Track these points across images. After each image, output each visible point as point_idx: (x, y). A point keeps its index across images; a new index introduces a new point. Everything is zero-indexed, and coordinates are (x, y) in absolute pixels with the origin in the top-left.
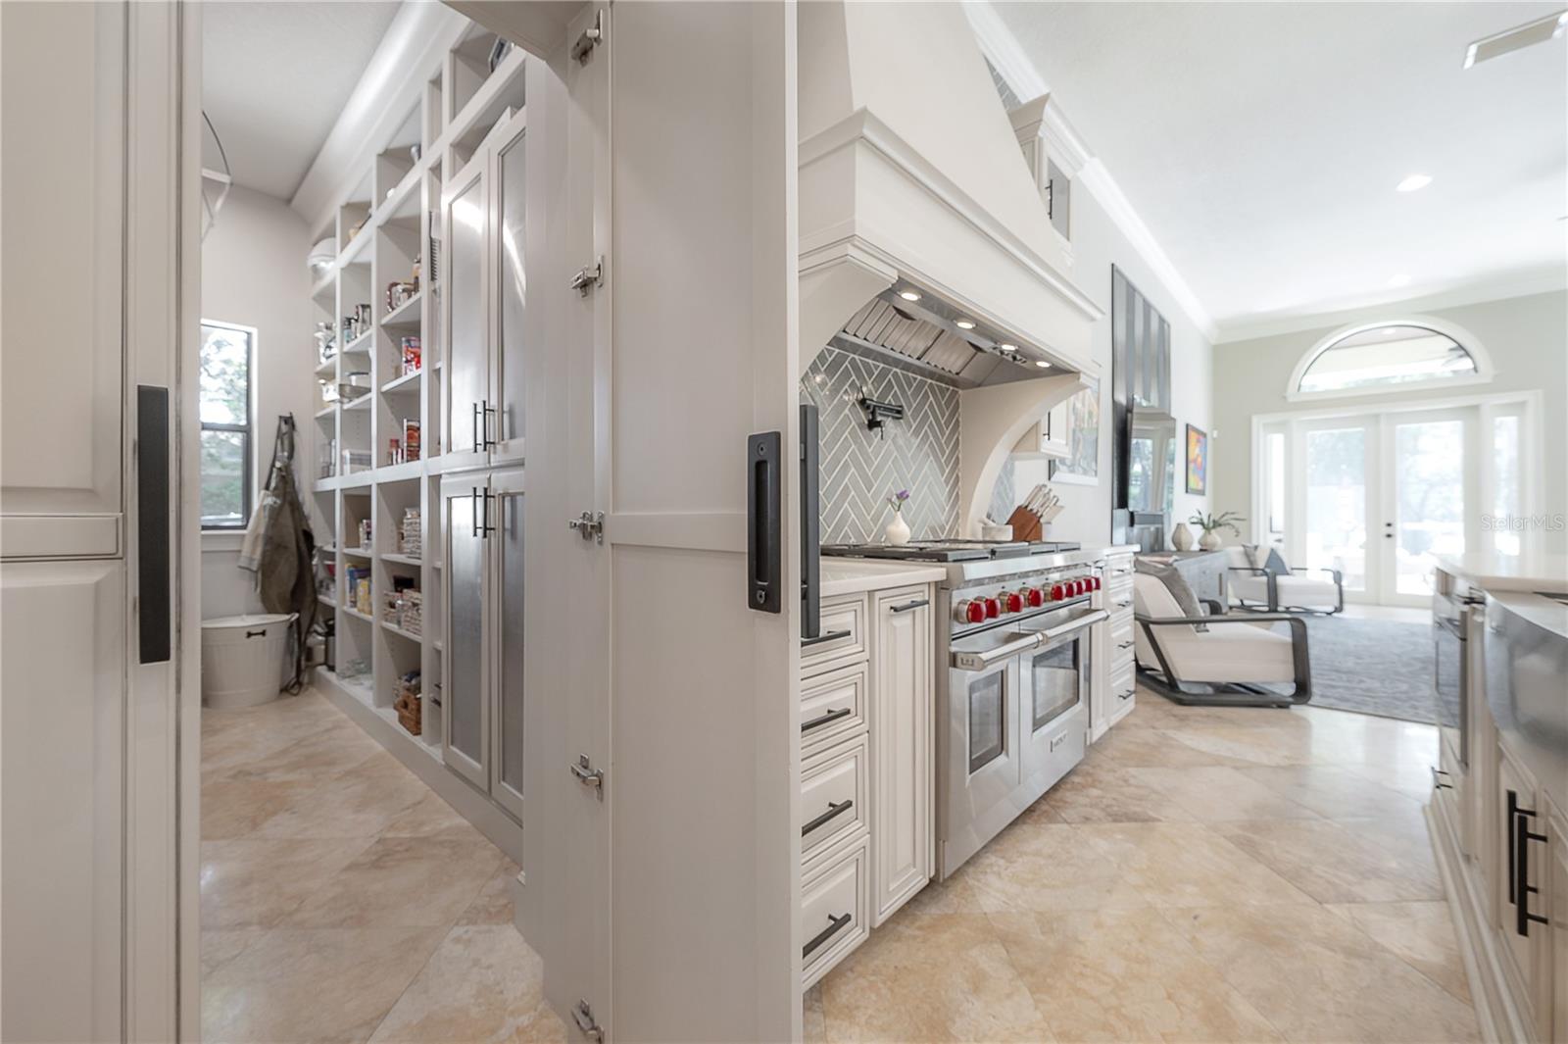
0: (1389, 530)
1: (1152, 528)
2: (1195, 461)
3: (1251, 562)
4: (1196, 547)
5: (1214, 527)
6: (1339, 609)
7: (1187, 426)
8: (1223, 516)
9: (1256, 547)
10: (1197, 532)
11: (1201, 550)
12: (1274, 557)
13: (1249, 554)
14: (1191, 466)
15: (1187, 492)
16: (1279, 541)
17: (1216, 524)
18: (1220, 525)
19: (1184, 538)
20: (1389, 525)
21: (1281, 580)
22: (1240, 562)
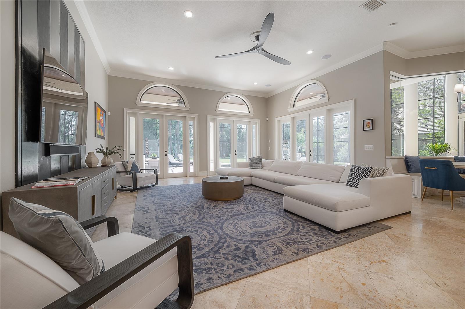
0: (166, 153)
1: (71, 155)
2: (100, 122)
3: (125, 169)
4: (100, 164)
5: (109, 154)
6: (157, 184)
7: (95, 103)
8: (114, 148)
9: (127, 162)
10: (100, 157)
11: (102, 166)
12: (134, 165)
13: (124, 165)
14: (98, 124)
15: (95, 136)
16: (133, 158)
17: (111, 152)
18: (113, 153)
19: (93, 160)
20: (166, 152)
21: (138, 175)
22: (121, 169)
